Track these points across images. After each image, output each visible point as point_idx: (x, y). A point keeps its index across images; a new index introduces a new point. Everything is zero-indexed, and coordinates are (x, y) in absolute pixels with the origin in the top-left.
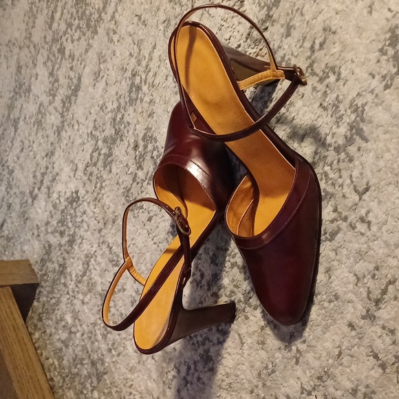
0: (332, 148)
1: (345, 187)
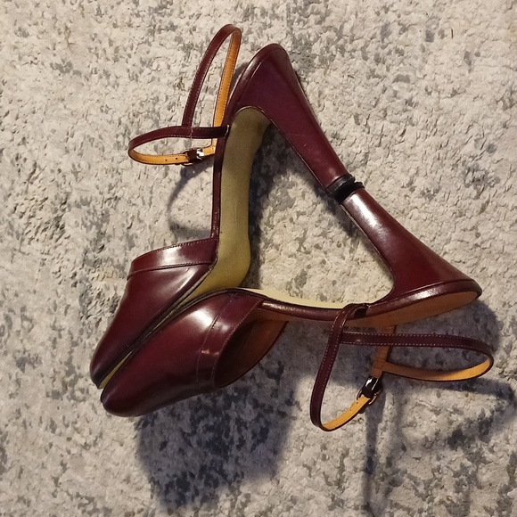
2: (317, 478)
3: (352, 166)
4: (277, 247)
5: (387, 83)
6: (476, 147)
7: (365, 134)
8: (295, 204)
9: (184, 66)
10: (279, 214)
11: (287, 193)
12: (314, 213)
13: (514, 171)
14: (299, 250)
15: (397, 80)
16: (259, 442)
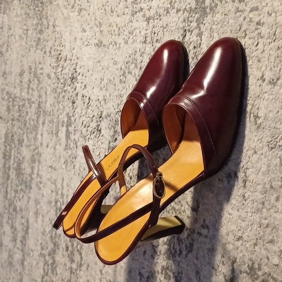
1: (187, 211)
5: (246, 14)
9: (147, 30)
15: (251, 11)
16: (189, 252)
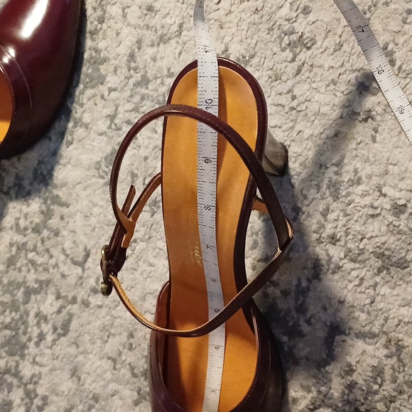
0: (30, 230)
1: (61, 265)
2: (123, 371)
3: (166, 38)
4: (86, 126)
6: (291, 10)
7: (179, 4)
8: (107, 80)
10: (89, 92)
11: (99, 69)
12: (126, 89)
13: (330, 31)
14: (110, 127)
16: (60, 336)
